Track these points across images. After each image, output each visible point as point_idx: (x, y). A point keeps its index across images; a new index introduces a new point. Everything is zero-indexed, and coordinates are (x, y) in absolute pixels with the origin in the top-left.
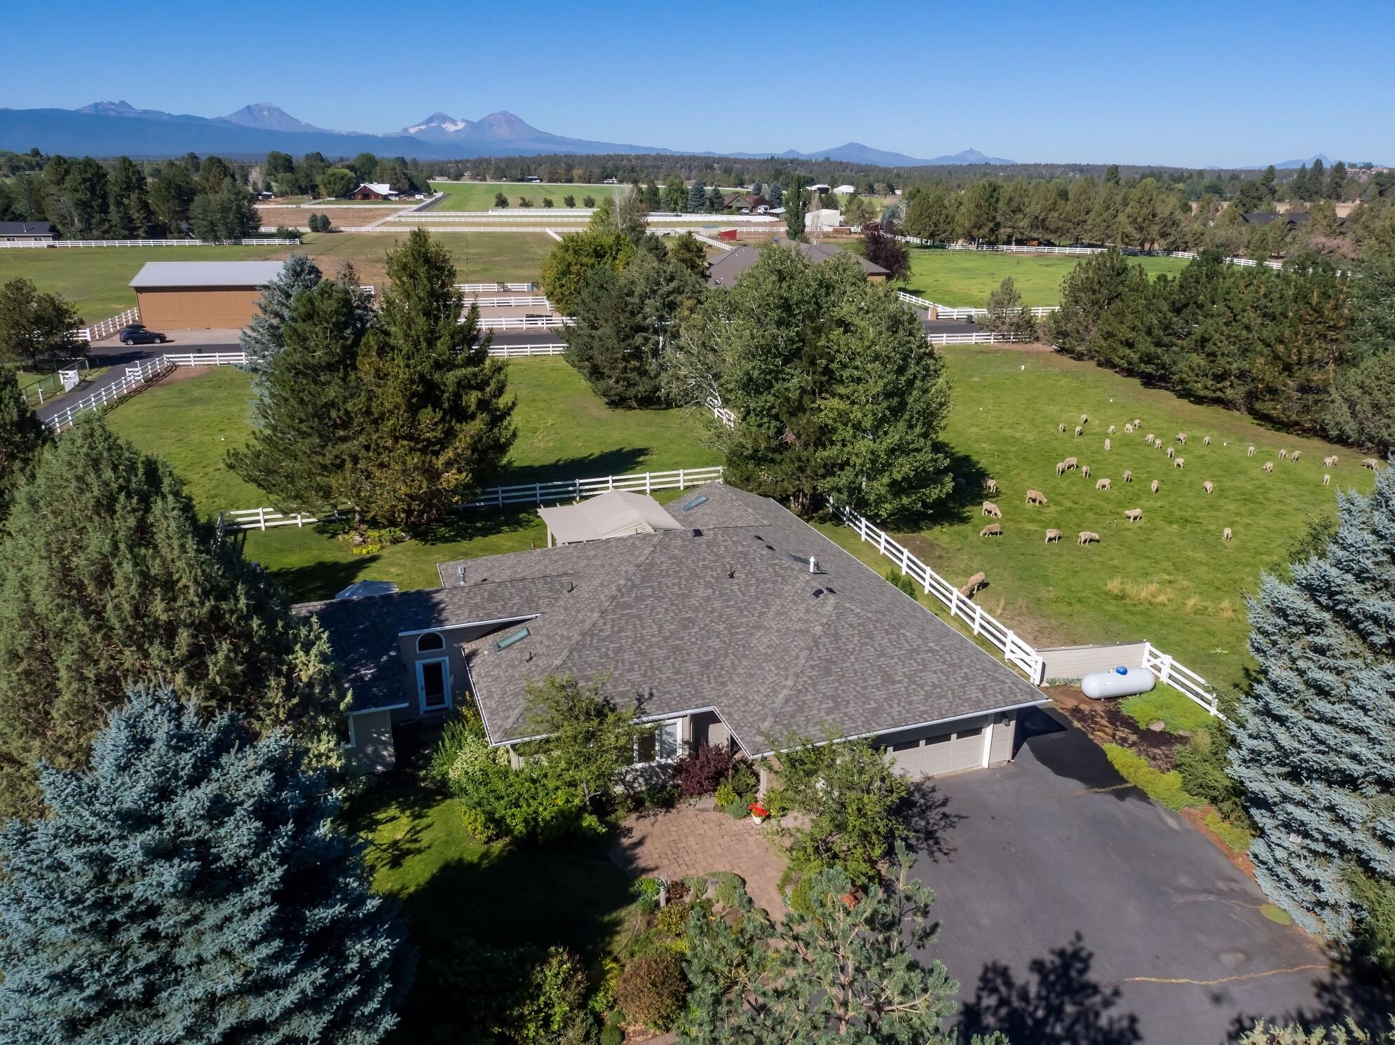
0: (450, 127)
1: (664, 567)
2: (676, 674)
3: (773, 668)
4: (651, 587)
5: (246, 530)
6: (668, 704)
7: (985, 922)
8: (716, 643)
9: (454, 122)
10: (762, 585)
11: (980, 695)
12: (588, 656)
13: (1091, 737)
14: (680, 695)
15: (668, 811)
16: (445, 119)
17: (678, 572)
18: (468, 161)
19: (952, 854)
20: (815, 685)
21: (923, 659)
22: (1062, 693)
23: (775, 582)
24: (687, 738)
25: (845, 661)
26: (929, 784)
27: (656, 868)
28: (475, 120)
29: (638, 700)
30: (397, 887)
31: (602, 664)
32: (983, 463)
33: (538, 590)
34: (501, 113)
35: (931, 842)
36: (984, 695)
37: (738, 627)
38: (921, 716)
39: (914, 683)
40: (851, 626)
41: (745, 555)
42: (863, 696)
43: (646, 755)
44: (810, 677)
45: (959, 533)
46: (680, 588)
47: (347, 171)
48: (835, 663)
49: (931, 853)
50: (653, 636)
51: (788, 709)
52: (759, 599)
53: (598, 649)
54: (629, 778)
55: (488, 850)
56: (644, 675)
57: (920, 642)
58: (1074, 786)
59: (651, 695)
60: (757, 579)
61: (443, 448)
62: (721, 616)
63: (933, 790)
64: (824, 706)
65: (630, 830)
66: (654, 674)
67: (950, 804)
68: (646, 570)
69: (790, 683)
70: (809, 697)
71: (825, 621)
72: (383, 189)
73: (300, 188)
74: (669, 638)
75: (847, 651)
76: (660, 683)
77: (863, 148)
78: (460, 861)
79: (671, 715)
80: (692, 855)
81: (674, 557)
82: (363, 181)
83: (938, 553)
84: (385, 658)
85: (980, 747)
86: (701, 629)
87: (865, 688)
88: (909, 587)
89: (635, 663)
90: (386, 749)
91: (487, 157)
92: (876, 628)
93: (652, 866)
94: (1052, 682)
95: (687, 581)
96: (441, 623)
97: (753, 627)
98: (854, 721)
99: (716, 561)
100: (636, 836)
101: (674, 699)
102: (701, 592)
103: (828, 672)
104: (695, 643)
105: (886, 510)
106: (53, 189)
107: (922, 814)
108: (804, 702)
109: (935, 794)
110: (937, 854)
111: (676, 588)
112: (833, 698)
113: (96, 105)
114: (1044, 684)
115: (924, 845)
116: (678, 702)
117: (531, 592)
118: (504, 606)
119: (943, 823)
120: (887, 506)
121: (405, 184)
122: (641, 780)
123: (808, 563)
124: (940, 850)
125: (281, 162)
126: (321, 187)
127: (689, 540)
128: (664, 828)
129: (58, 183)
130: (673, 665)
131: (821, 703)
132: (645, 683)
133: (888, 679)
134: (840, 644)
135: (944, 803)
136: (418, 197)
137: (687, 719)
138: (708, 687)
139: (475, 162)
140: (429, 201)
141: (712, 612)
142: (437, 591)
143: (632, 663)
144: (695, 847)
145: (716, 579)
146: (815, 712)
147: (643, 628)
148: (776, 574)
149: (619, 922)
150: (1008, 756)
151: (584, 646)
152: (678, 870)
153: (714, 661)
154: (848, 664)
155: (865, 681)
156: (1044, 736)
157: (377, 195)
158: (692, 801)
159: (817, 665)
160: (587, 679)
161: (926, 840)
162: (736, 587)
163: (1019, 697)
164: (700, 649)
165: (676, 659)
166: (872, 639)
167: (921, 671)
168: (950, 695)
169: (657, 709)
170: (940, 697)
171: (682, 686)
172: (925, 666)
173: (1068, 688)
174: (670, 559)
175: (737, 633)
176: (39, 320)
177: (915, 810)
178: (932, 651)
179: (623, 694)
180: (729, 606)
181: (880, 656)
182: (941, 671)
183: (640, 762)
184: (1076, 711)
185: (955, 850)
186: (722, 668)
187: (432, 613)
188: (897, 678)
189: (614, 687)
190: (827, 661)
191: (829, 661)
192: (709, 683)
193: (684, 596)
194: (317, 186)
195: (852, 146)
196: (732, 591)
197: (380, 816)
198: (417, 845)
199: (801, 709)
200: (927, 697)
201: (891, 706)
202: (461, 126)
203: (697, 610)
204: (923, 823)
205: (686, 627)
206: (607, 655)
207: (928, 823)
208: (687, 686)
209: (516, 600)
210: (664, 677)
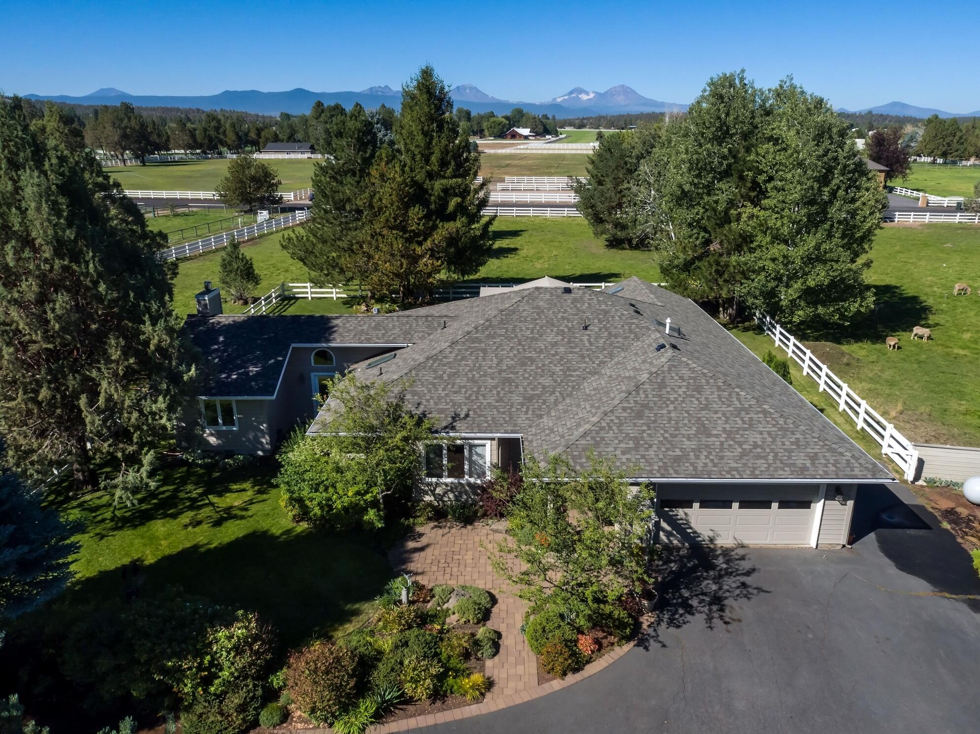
0: (584, 97)
1: (525, 314)
2: (497, 401)
3: (588, 406)
4: (507, 329)
5: (298, 298)
6: (479, 426)
7: (740, 705)
8: (547, 381)
9: (587, 93)
10: (613, 339)
11: (808, 463)
12: (424, 375)
13: (959, 540)
14: (493, 419)
15: (465, 527)
16: (581, 91)
17: (536, 319)
18: (591, 118)
19: (735, 624)
20: (621, 424)
21: (751, 419)
22: (941, 494)
23: (626, 338)
24: (495, 461)
25: (661, 408)
26: (741, 552)
27: (422, 573)
28: (602, 91)
29: (453, 418)
30: (205, 542)
31: (434, 385)
32: (930, 302)
33: (417, 325)
34: (620, 86)
35: (715, 608)
36: (813, 464)
37: (575, 371)
38: (728, 472)
39: (733, 439)
40: (682, 378)
41: (606, 312)
42: (670, 442)
43: (457, 471)
44: (618, 417)
45: (880, 351)
46: (532, 332)
47: (504, 120)
48: (651, 409)
49: (710, 619)
50: (490, 368)
51: (583, 442)
52: (604, 349)
53: (435, 371)
54: (439, 491)
55: (293, 528)
56: (467, 398)
57: (753, 402)
58: (919, 586)
59: (467, 416)
60: (610, 333)
61: (425, 240)
62: (562, 359)
63: (743, 558)
64: (622, 445)
65: (421, 535)
66: (477, 398)
67: (754, 575)
68: (506, 315)
69: (595, 419)
70: (611, 434)
71: (654, 370)
72: (525, 132)
73: (473, 131)
74: (504, 371)
75: (668, 399)
76: (479, 407)
77: (904, 106)
78: (266, 532)
79: (479, 435)
80: (462, 567)
81: (538, 307)
82: (514, 126)
83: (845, 360)
84: (272, 361)
85: (808, 523)
86: (537, 368)
87: (676, 436)
88: (784, 369)
89: (464, 387)
90: (264, 437)
91: (604, 114)
92: (708, 383)
93: (419, 571)
94: (931, 482)
95: (541, 327)
96: (328, 341)
97: (590, 373)
98: (651, 465)
99: (576, 315)
100: (424, 541)
101: (487, 422)
102: (550, 338)
103: (639, 415)
104: (528, 378)
105: (799, 315)
106: (314, 122)
107: (718, 579)
108: (603, 439)
109: (742, 562)
110: (717, 622)
111: (529, 332)
112: (636, 440)
113: (371, 88)
114: (921, 482)
115: (706, 609)
116: (489, 425)
117: (411, 326)
118: (383, 335)
119: (738, 592)
120: (801, 313)
121: (540, 129)
122: (451, 496)
123: (664, 325)
124: (721, 617)
125: (463, 114)
126: (486, 131)
127: (558, 296)
128: (452, 539)
129: (317, 118)
130: (498, 393)
131: (620, 442)
132: (466, 404)
133: (704, 430)
134: (664, 391)
135: (748, 573)
136: (548, 137)
137: (495, 443)
138: (524, 417)
139: (596, 118)
140: (554, 139)
141: (553, 355)
142: (337, 318)
143: (461, 387)
144: (469, 561)
145: (570, 329)
146: (611, 449)
147: (484, 360)
148: (631, 331)
149: (357, 613)
150: (843, 539)
151: (424, 367)
152: (440, 578)
153: (539, 396)
154: (665, 412)
155: (677, 429)
156: (900, 531)
157: (521, 136)
158: (490, 522)
159: (631, 408)
160: (414, 394)
161: (710, 604)
162: (585, 338)
163: (857, 472)
164: (529, 384)
165: (503, 389)
166: (699, 393)
167: (745, 429)
168: (770, 457)
169: (467, 428)
170: (758, 457)
171: (499, 412)
172: (751, 425)
173: (951, 490)
174: (533, 308)
175: (572, 376)
176: (253, 179)
177: (712, 573)
178: (765, 412)
179: (441, 411)
180: (571, 353)
181: (702, 409)
182: (769, 433)
183: (449, 476)
184: (950, 514)
185: (739, 620)
186: (544, 402)
187: (325, 333)
188: (714, 432)
189: (436, 404)
190: (643, 406)
191: (645, 406)
192: (526, 413)
193: (533, 339)
194: (483, 130)
195: (895, 104)
196: (581, 340)
197: (235, 487)
198: (244, 513)
199: (597, 444)
200: (744, 454)
201: (697, 457)
202: (592, 96)
203: (541, 351)
204: (714, 587)
205: (523, 364)
206: (441, 377)
207: (720, 589)
208: (504, 413)
209: (397, 331)
210: (485, 402)
